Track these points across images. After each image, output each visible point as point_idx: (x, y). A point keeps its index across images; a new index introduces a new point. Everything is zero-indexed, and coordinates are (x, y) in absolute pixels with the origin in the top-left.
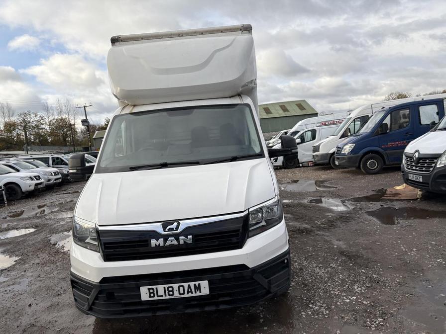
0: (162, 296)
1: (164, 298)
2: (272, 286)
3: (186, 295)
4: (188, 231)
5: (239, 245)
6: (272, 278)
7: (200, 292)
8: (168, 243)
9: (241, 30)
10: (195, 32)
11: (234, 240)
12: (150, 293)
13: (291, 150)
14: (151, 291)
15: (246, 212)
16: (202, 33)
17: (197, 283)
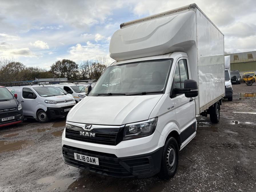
0: (81, 160)
1: (82, 161)
2: (134, 172)
3: (89, 163)
4: (94, 131)
5: (115, 144)
6: (133, 167)
7: (95, 163)
8: (86, 135)
9: (188, 8)
10: (161, 15)
11: (113, 140)
12: (77, 157)
13: (190, 90)
14: (78, 156)
15: (123, 126)
16: (165, 15)
17: (94, 158)
